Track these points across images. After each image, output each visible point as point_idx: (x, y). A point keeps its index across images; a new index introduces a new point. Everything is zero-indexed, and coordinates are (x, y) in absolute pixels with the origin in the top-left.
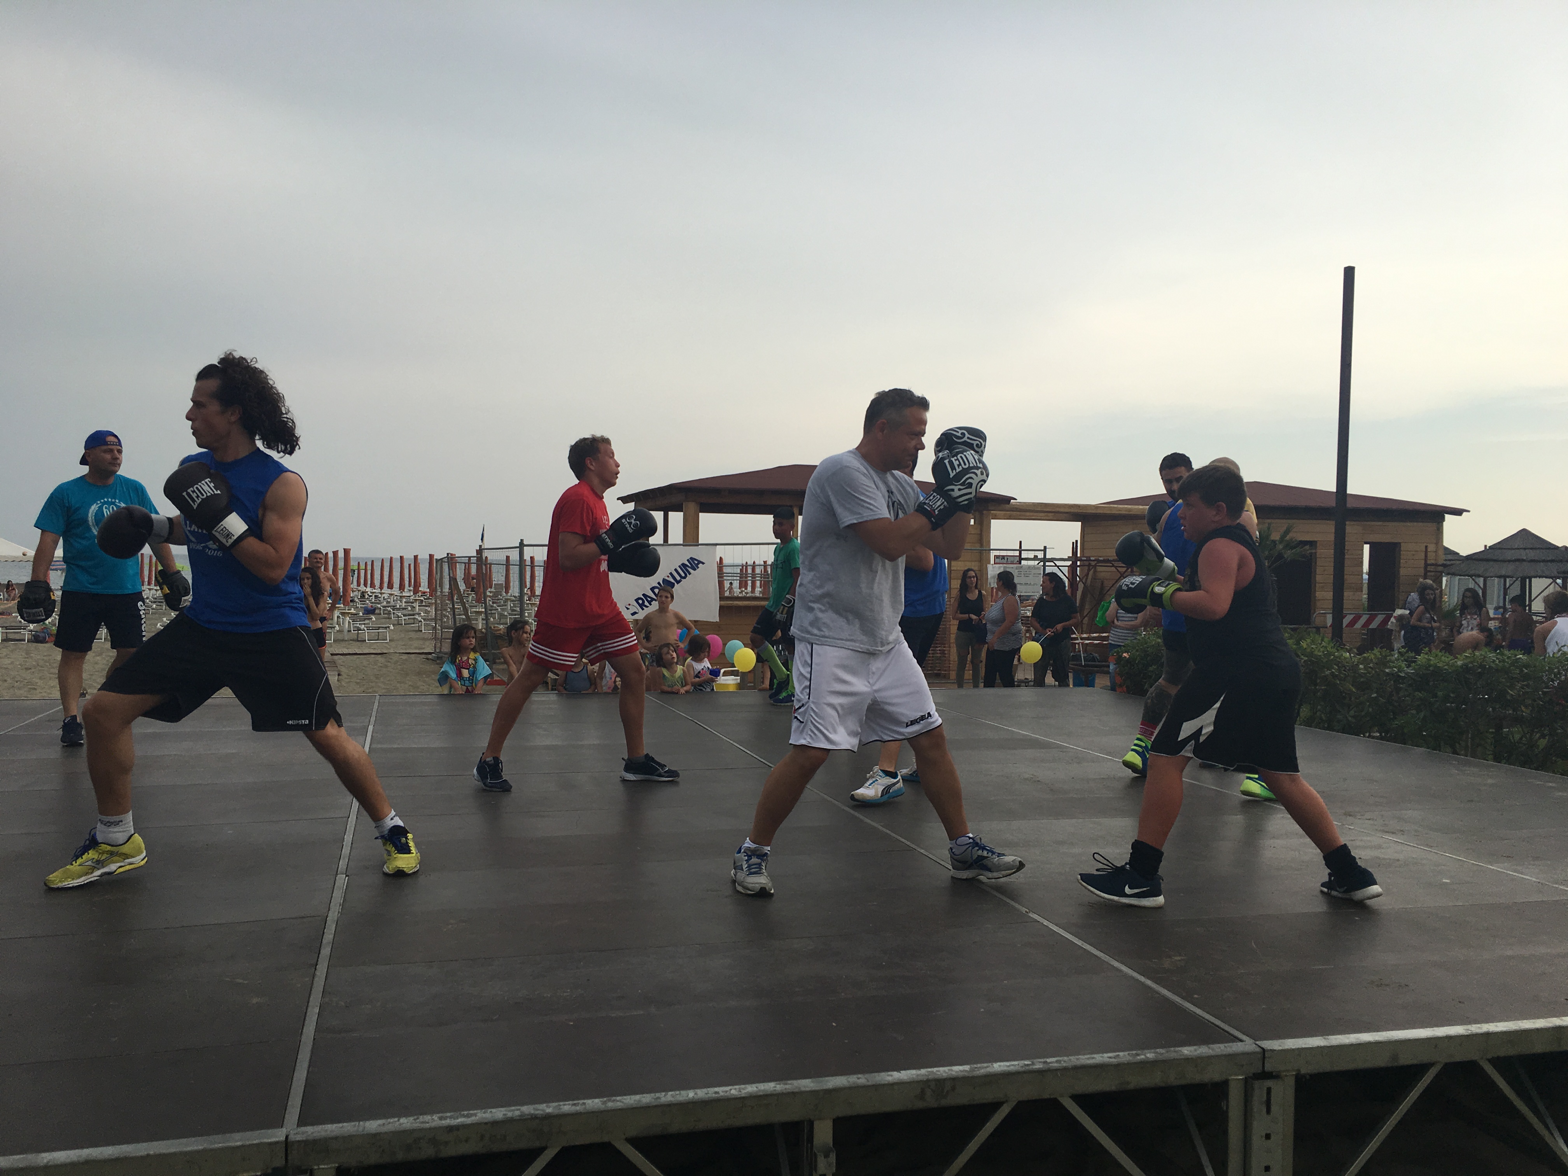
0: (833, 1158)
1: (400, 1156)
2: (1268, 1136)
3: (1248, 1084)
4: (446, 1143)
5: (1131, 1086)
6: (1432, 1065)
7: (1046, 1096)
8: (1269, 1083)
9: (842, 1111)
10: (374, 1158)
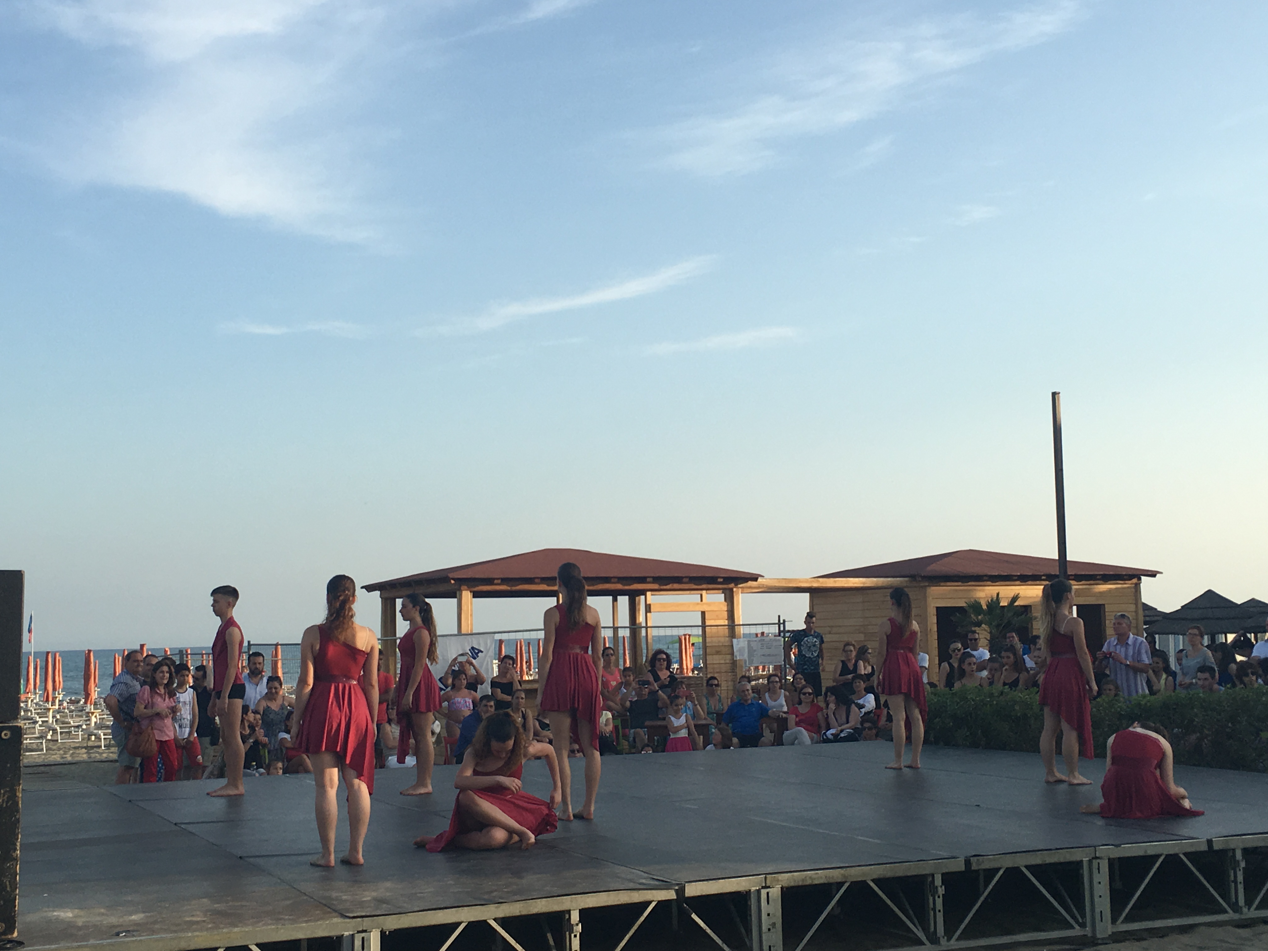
0: (943, 887)
1: (800, 884)
2: (1100, 883)
3: (1090, 862)
4: (815, 879)
5: (1047, 862)
6: (1161, 855)
7: (1016, 866)
8: (1098, 861)
9: (945, 870)
10: (792, 884)
